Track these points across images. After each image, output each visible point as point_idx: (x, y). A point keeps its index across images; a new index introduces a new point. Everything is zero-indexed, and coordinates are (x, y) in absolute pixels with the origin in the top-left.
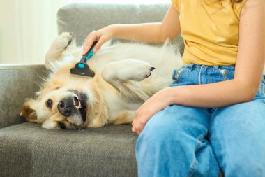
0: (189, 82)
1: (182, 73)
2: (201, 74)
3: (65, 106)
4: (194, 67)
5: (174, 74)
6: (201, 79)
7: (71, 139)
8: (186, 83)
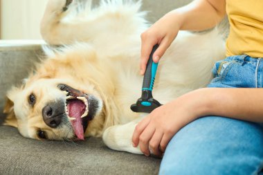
0: (239, 82)
1: (229, 68)
2: (259, 71)
3: (53, 113)
4: (247, 59)
5: (217, 68)
6: (258, 78)
7: (61, 161)
8: (235, 82)
